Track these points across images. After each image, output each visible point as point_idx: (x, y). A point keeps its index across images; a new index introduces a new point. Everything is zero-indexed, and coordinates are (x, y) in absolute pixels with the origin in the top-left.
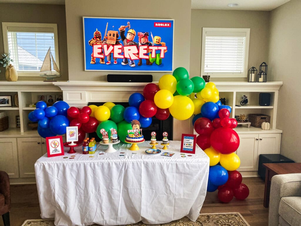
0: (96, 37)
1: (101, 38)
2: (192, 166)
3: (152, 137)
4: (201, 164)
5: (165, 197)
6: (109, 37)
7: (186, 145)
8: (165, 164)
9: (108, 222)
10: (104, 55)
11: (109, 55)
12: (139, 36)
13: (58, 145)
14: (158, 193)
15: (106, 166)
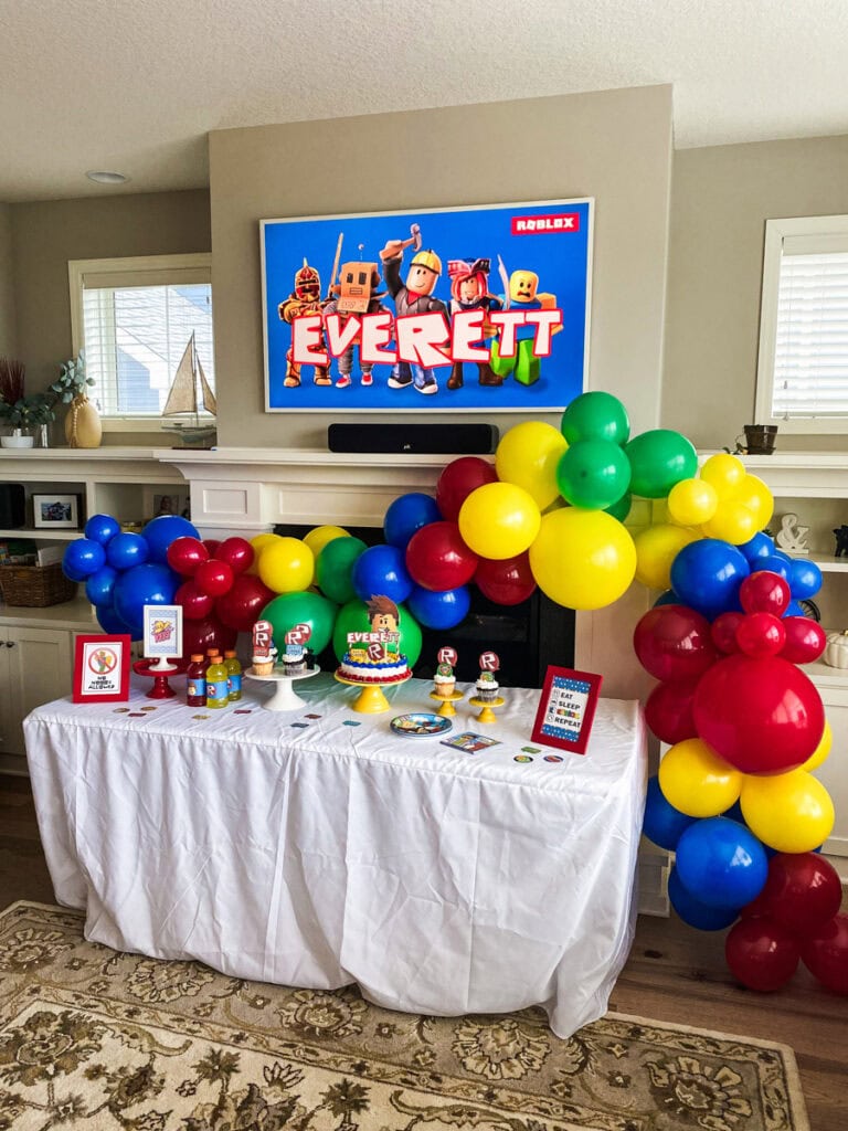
0: (304, 290)
1: (319, 292)
2: (541, 805)
3: (439, 668)
4: (579, 798)
5: (436, 909)
6: (345, 286)
7: (556, 715)
8: (437, 779)
9: (233, 964)
10: (330, 354)
11: (346, 353)
12: (452, 277)
13: (111, 665)
14: (408, 892)
15: (229, 758)
